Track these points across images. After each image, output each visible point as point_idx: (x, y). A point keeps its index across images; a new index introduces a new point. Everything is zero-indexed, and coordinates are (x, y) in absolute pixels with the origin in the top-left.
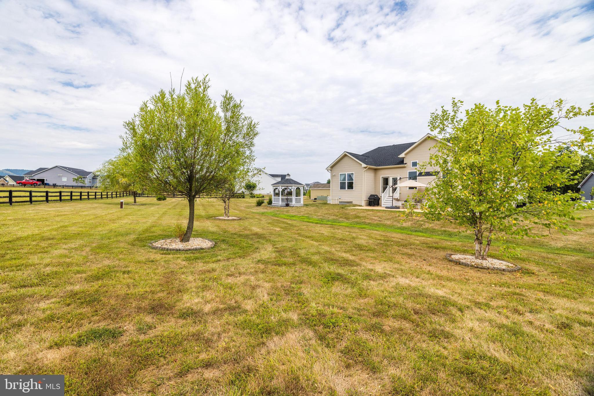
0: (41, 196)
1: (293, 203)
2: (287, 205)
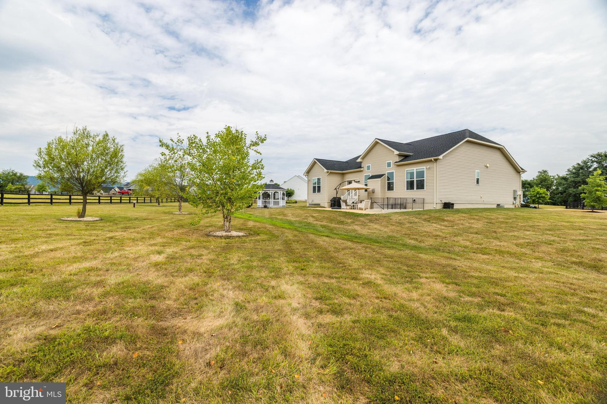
0: (65, 199)
1: (271, 205)
2: (265, 207)
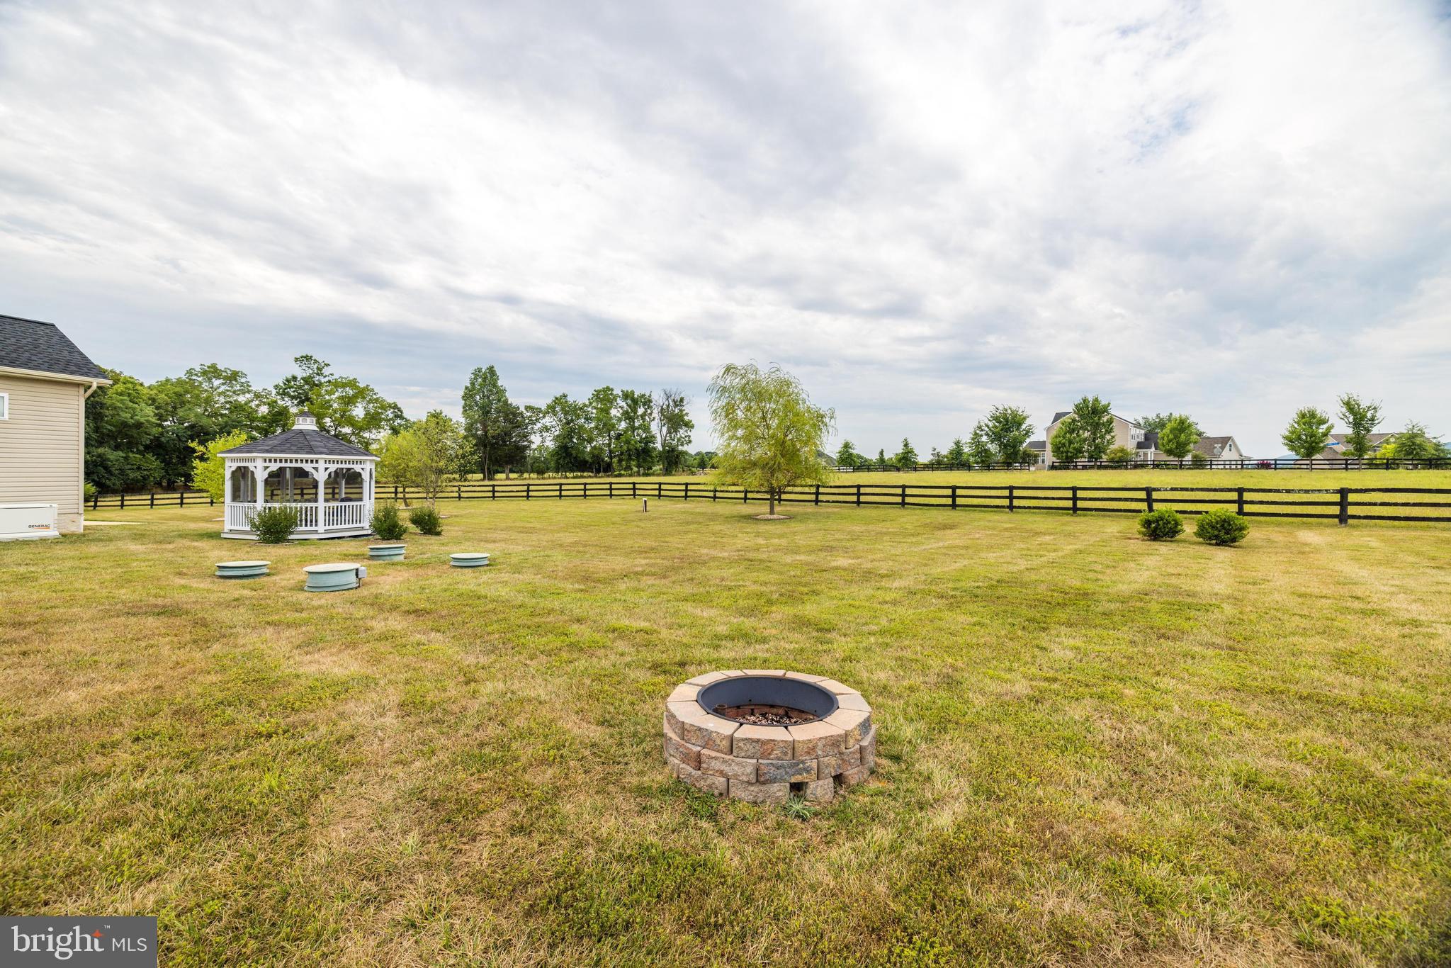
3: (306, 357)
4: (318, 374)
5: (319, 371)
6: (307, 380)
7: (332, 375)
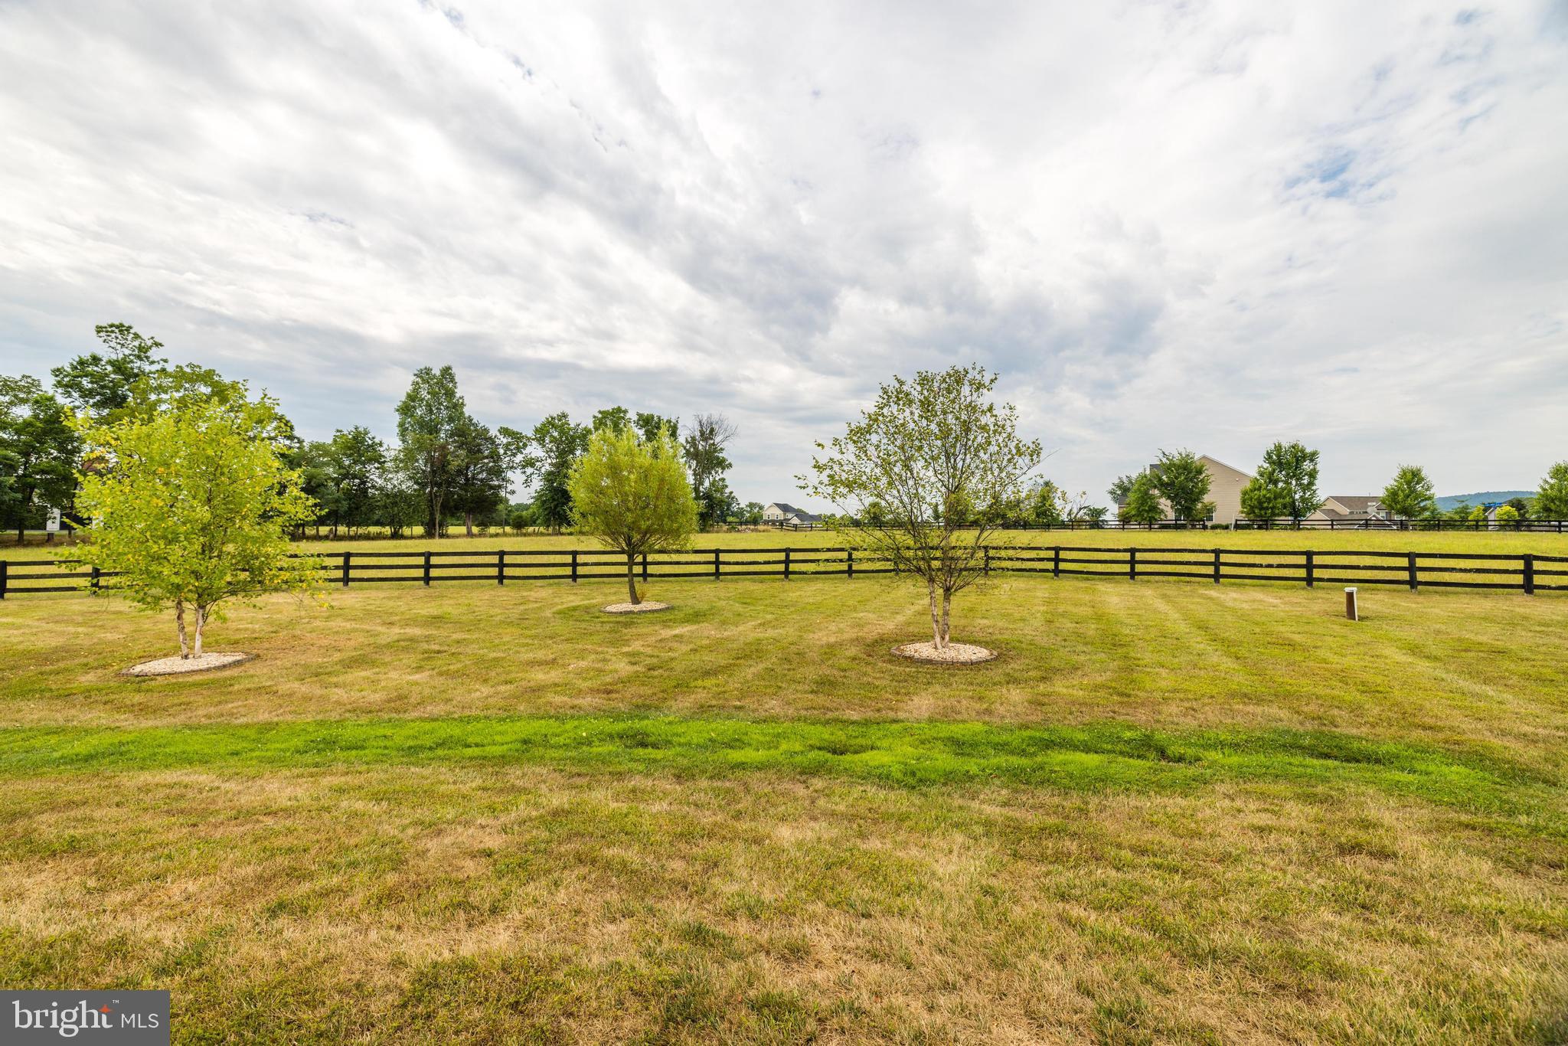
3: (120, 327)
4: (139, 357)
5: (142, 352)
6: (119, 367)
7: (166, 361)
